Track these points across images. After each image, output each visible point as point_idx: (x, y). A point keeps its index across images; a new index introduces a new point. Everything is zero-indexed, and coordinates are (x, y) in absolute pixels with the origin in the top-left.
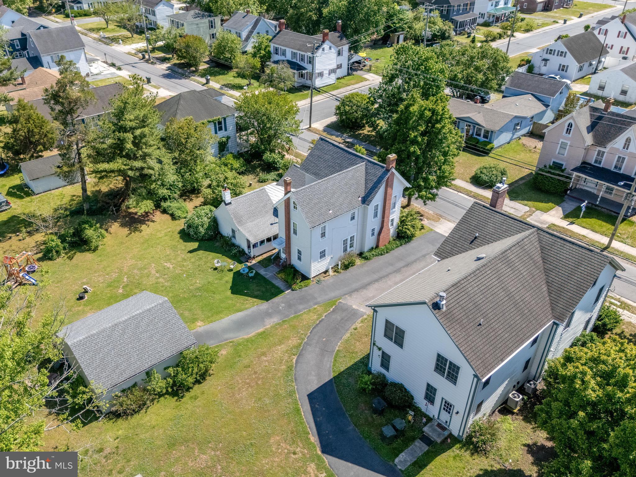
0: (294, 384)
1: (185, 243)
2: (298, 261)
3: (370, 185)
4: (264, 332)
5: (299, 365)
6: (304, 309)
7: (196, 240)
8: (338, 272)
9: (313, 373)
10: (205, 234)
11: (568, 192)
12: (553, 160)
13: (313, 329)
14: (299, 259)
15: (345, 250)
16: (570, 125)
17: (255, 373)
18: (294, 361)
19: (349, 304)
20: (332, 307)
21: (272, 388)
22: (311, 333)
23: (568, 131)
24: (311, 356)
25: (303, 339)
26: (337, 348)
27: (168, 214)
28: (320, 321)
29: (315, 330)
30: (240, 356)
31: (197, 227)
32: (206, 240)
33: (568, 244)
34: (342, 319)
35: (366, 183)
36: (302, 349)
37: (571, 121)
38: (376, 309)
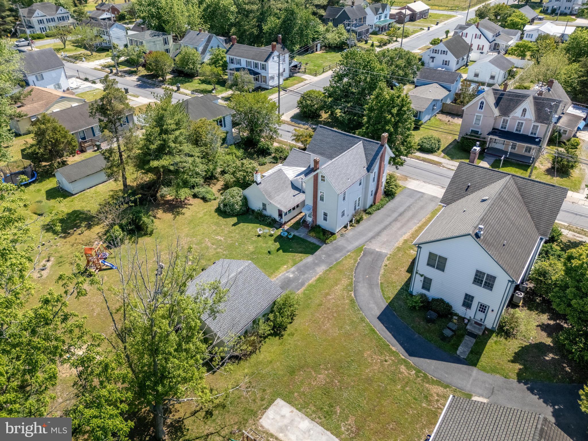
0: (361, 312)
1: (225, 219)
2: (325, 221)
3: (371, 158)
4: (320, 278)
5: (358, 298)
6: (341, 256)
7: (233, 216)
8: (353, 226)
9: (371, 302)
10: (240, 209)
11: (486, 151)
12: (471, 129)
13: (355, 270)
14: (325, 219)
15: (355, 209)
16: (482, 103)
17: (329, 309)
18: (353, 295)
19: (373, 248)
20: (361, 252)
21: (346, 318)
22: (355, 273)
23: (481, 107)
24: (363, 290)
25: (352, 279)
26: (380, 282)
27: (198, 198)
28: (358, 264)
29: (357, 271)
30: (310, 298)
31: (233, 205)
32: (240, 214)
33: (536, 183)
34: (373, 260)
35: (366, 157)
36: (355, 286)
37: (483, 100)
38: (420, 246)
